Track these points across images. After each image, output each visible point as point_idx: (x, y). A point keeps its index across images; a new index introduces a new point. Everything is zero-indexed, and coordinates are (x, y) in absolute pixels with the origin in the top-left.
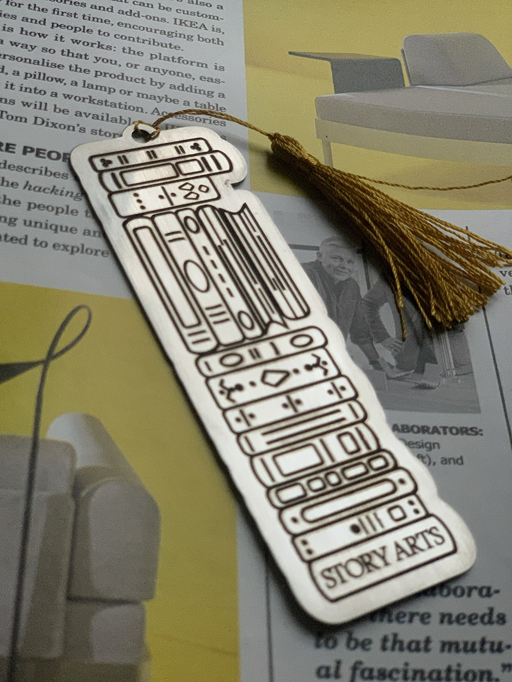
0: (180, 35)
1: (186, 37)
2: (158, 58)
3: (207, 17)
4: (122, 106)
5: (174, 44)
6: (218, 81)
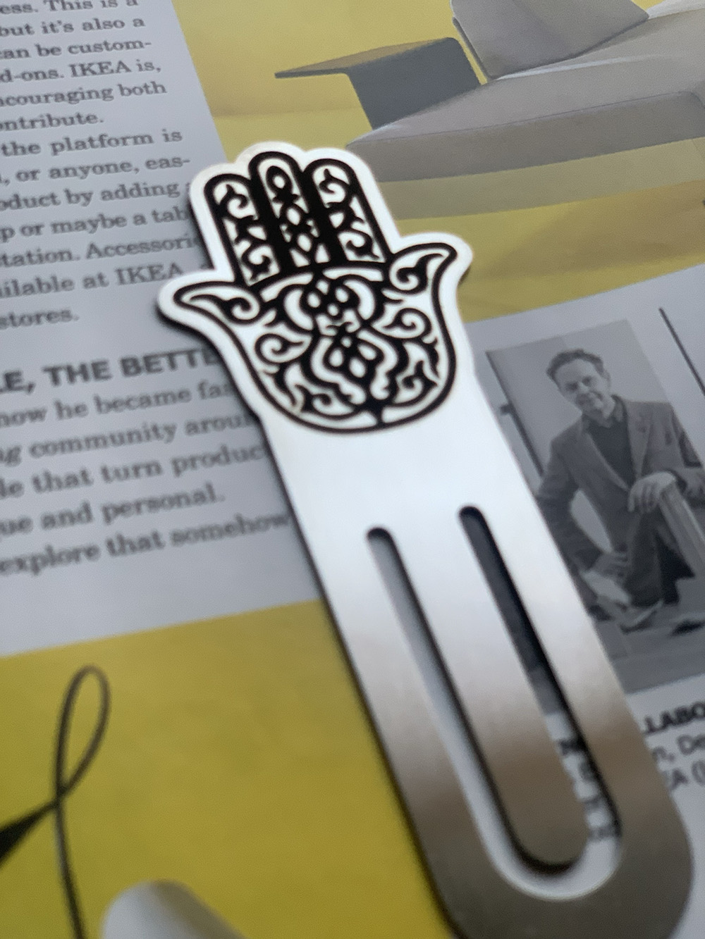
0: (89, 93)
1: (101, 94)
2: (66, 148)
3: (122, 47)
4: (35, 258)
5: (84, 114)
6: (177, 162)
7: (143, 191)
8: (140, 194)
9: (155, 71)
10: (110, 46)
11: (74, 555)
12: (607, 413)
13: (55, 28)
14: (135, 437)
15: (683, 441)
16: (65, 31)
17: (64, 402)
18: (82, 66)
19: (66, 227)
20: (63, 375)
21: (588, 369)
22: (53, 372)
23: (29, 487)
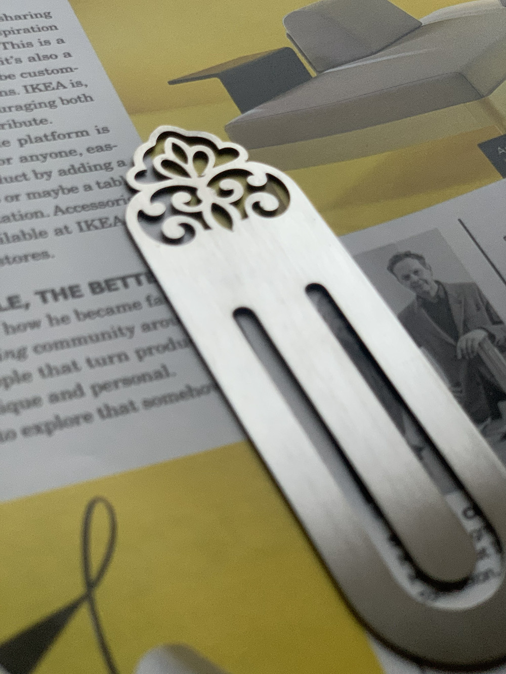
0: (40, 104)
1: (48, 105)
2: (28, 140)
3: (58, 72)
4: (17, 217)
5: (38, 118)
6: (108, 147)
7: (87, 169)
8: (85, 171)
9: (84, 87)
10: (50, 72)
11: (75, 420)
12: (433, 293)
13: (10, 61)
14: (106, 336)
15: (488, 308)
16: (17, 63)
17: (52, 315)
18: (32, 86)
19: (36, 195)
20: (49, 296)
21: (415, 264)
22: (42, 294)
23: (36, 376)
